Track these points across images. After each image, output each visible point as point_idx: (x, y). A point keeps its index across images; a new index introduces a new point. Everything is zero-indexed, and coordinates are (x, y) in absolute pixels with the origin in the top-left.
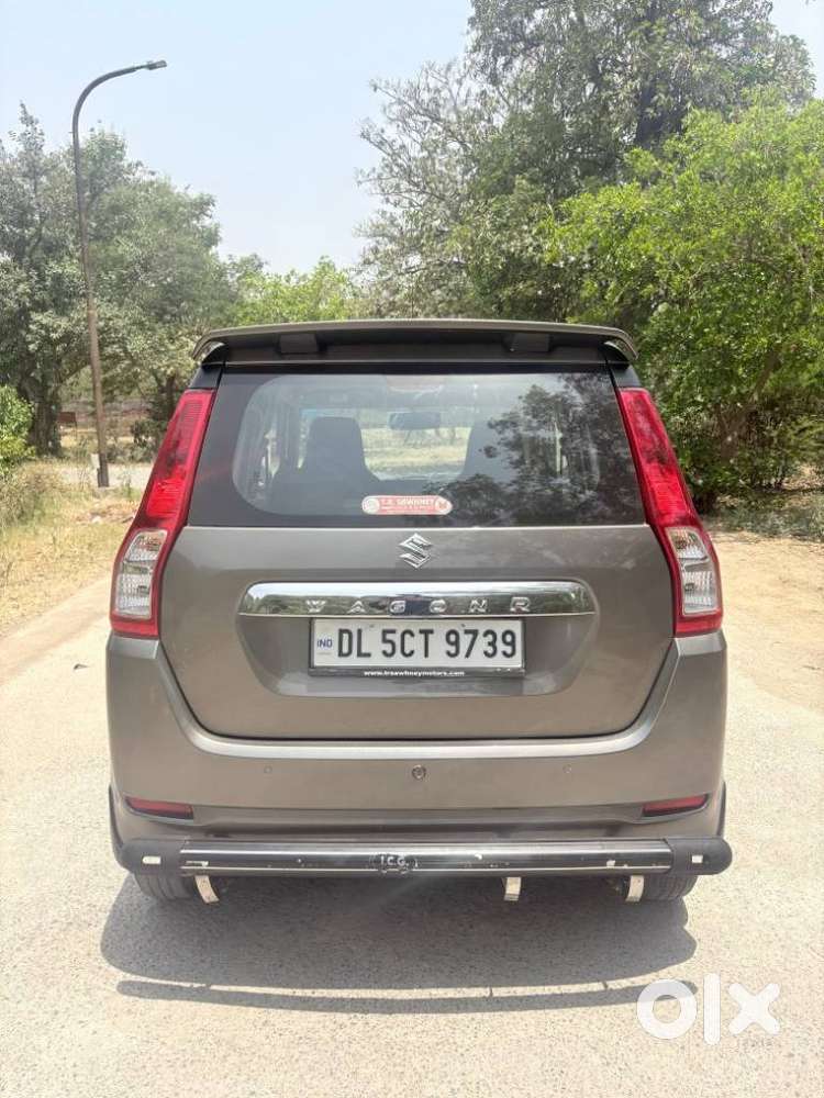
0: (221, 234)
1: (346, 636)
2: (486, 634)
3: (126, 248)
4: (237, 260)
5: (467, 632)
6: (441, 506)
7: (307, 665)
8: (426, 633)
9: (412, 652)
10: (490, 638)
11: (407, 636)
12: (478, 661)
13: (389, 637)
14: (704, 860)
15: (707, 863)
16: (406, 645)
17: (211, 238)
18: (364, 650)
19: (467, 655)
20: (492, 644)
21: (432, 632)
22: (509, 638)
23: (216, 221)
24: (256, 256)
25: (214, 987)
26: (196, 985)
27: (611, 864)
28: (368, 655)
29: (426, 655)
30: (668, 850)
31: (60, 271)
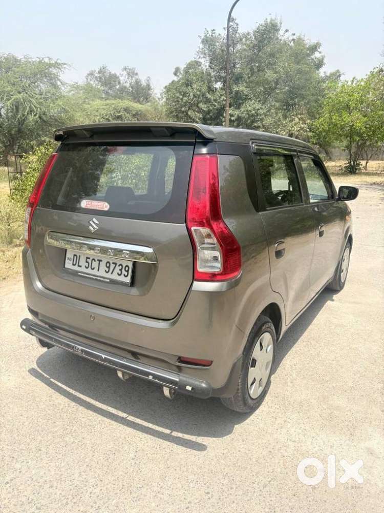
0: (325, 61)
1: (75, 257)
2: (119, 266)
3: (270, 75)
4: (328, 74)
5: (113, 263)
6: (106, 207)
7: (63, 267)
8: (100, 261)
9: (94, 268)
10: (121, 267)
11: (93, 261)
12: (115, 277)
13: (88, 260)
14: (192, 389)
15: (193, 391)
16: (93, 265)
17: (320, 64)
18: (80, 264)
19: (112, 273)
20: (121, 270)
21: (101, 261)
22: (127, 268)
23: (322, 54)
24: (338, 71)
25: (52, 380)
26: (48, 377)
27: (151, 377)
28: (81, 266)
29: (98, 270)
30: (178, 380)
31: (237, 89)
